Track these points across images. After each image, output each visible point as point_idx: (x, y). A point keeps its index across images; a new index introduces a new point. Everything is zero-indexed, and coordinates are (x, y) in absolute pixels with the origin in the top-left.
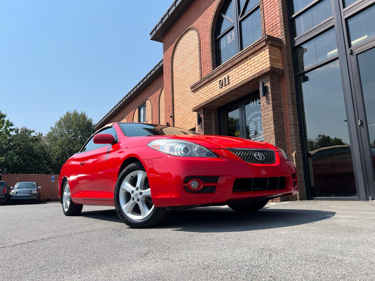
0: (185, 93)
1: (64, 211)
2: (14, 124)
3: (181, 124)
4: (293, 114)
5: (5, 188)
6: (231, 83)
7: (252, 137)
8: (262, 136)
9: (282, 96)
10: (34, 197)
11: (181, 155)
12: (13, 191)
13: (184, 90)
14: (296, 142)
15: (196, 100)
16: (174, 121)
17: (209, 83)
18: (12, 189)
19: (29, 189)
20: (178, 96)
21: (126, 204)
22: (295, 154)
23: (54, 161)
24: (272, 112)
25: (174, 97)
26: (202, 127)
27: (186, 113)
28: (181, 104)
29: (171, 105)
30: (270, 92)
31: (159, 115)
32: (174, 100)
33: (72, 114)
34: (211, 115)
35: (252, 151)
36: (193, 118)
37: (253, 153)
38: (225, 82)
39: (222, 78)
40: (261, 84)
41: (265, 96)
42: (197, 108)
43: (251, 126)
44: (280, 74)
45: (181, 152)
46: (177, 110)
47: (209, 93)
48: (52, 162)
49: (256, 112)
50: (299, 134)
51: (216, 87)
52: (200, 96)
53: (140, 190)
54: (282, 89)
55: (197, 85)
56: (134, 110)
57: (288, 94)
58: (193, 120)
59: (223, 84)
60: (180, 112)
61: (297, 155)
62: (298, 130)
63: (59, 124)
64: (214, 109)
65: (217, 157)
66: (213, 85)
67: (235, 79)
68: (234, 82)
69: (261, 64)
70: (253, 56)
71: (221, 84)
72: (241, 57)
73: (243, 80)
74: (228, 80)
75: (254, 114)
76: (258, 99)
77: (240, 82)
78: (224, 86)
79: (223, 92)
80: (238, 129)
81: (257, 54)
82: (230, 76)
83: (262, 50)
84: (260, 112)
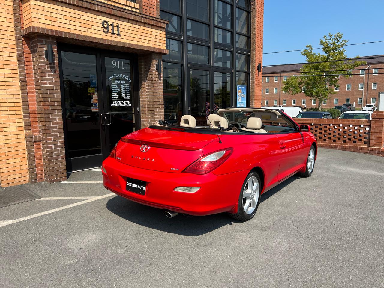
7: (114, 101)
24: (163, 89)
26: (52, 67)
47: (79, 24)
49: (121, 76)
51: (94, 24)
59: (109, 29)
66: (90, 19)
67: (128, 34)
68: (127, 38)
69: (158, 40)
70: (151, 26)
71: (106, 26)
72: (140, 18)
73: (139, 44)
74: (118, 31)
75: (118, 76)
76: (123, 62)
77: (138, 45)
78: (111, 33)
79: (111, 40)
80: (94, 86)
81: (155, 29)
82: (120, 26)
83: (160, 29)
84: (125, 77)
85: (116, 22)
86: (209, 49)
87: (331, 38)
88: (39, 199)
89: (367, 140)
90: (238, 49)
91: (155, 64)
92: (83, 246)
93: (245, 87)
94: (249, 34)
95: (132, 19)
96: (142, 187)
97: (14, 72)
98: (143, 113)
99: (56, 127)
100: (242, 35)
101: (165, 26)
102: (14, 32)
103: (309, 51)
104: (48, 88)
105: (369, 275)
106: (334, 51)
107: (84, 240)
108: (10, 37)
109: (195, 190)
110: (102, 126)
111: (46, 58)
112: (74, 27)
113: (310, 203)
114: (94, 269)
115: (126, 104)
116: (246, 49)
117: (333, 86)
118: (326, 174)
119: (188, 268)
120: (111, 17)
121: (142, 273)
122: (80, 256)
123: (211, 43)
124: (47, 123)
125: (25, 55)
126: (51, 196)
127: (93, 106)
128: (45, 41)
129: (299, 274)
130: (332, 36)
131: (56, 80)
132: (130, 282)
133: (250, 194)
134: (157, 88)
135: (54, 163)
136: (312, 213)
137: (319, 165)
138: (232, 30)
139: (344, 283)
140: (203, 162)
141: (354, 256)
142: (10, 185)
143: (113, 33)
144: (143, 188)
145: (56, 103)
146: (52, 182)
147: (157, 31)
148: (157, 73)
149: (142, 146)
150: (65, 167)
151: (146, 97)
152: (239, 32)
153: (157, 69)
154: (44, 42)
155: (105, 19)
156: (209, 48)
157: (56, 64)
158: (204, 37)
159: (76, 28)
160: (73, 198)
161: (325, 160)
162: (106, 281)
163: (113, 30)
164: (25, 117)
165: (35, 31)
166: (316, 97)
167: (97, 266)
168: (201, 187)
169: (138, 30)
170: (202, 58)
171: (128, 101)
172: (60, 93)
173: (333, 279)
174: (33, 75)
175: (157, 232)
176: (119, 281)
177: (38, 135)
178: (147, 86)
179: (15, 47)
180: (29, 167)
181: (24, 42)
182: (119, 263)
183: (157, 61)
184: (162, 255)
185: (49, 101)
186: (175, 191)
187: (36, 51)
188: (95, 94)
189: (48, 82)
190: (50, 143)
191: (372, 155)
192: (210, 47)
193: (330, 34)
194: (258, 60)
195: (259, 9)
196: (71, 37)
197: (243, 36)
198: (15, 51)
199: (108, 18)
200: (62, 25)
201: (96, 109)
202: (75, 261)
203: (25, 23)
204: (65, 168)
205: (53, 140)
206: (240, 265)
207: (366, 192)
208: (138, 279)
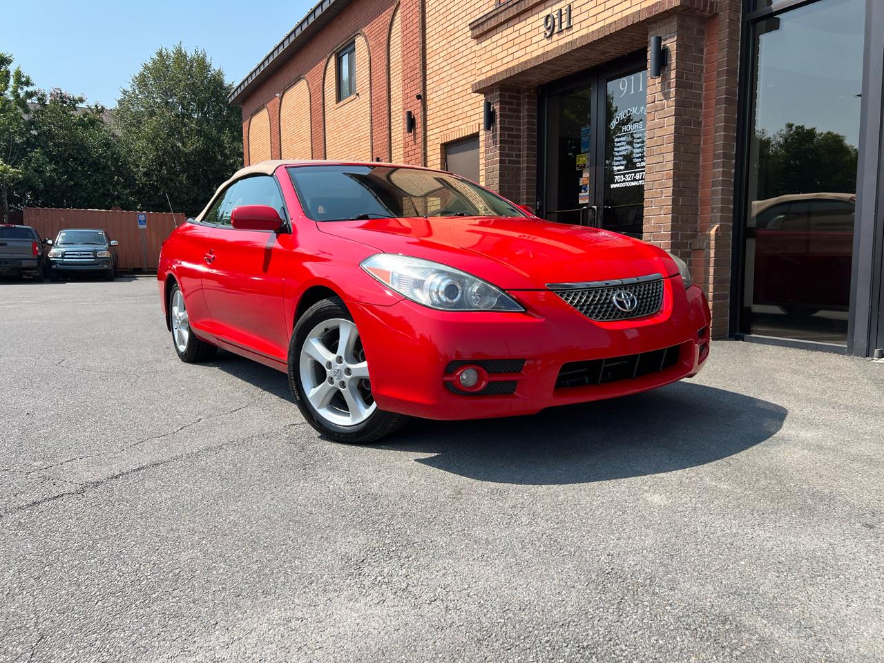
0: (457, 35)
1: (178, 350)
2: (32, 80)
3: (443, 118)
4: (726, 128)
5: (35, 245)
6: (576, 28)
7: (617, 175)
8: (641, 173)
9: (703, 76)
10: (105, 266)
11: (438, 301)
12: (53, 251)
13: (452, 27)
14: (723, 201)
15: (483, 64)
16: (425, 109)
17: (517, 20)
18: (52, 245)
19: (91, 248)
20: (438, 41)
21: (314, 387)
22: (717, 230)
23: (140, 178)
24: (673, 119)
25: (428, 41)
26: (494, 137)
27: (457, 91)
28: (445, 63)
29: (418, 65)
30: (674, 65)
31: (389, 79)
32: (428, 52)
33: (172, 54)
34: (518, 104)
35: (609, 288)
36: (474, 106)
37: (611, 293)
38: (561, 23)
39: (552, 10)
40: (652, 40)
41: (659, 75)
42: (485, 85)
43: (618, 144)
44: (707, 13)
45: (440, 294)
46: (435, 79)
47: (516, 48)
48: (136, 180)
49: (635, 110)
50: (733, 180)
51: (535, 32)
52: (494, 52)
53: (345, 364)
54: (705, 57)
55: (486, 21)
56: (325, 60)
57: (719, 74)
58: (473, 112)
59: (554, 26)
60: (442, 86)
61: (720, 234)
62: (733, 171)
63: (142, 81)
64: (529, 89)
65: (523, 310)
67: (585, 16)
68: (583, 24)
71: (549, 25)
74: (569, 19)
75: (629, 113)
77: (600, 29)
80: (586, 150)
82: (573, 6)
84: (643, 111)
85: (566, 3)
127: (581, 192)
143: (560, 32)
155: (549, 11)
201: (585, 197)
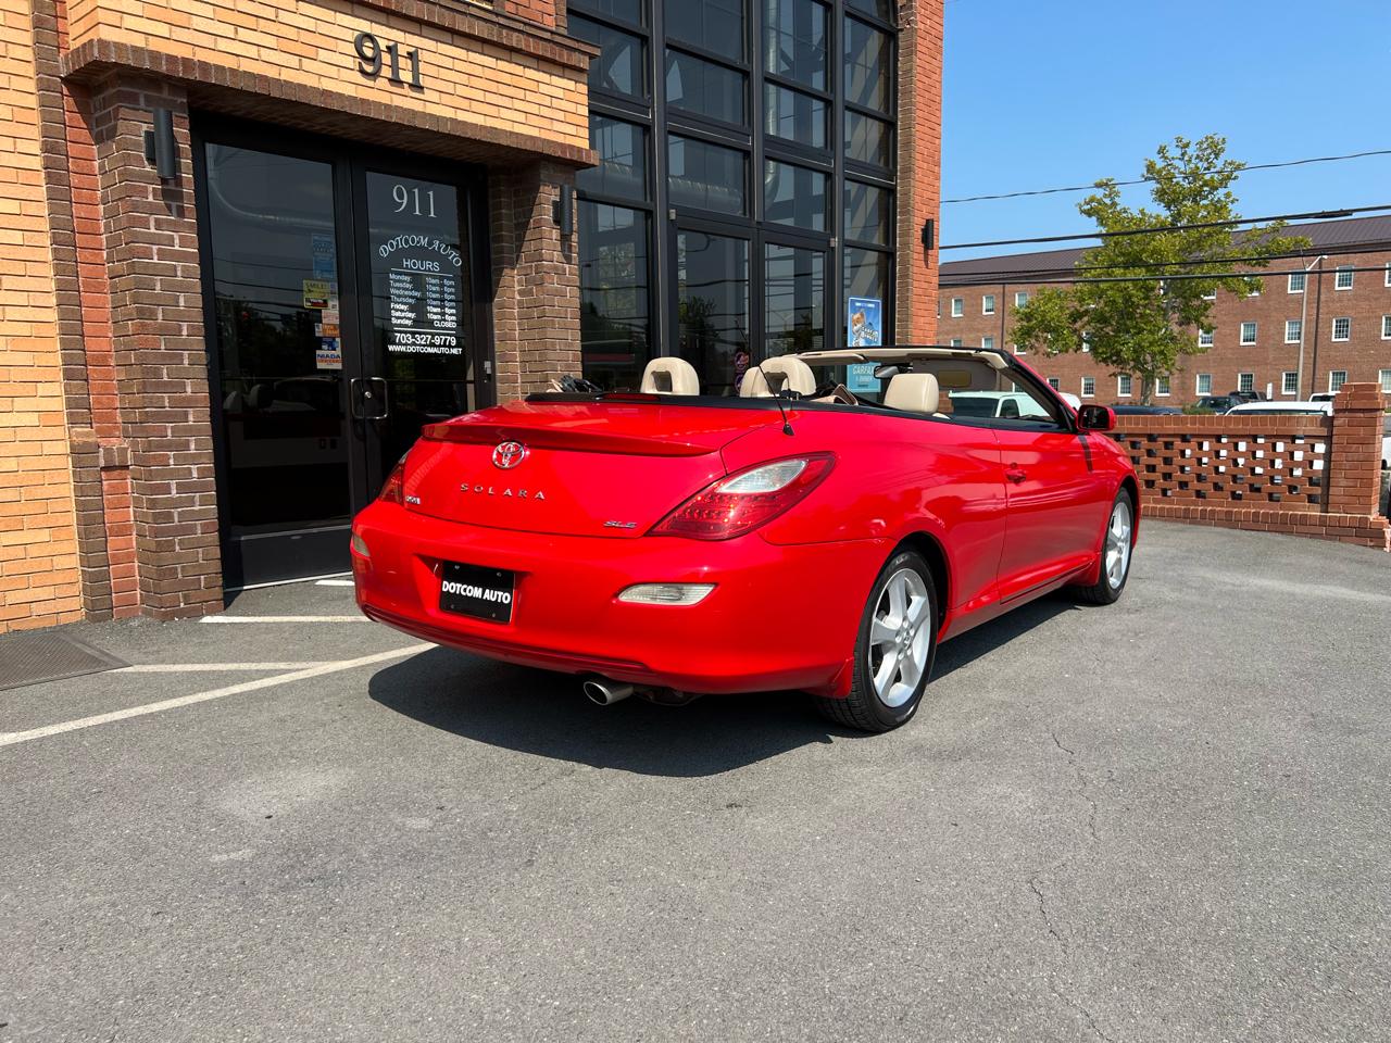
26: (169, 195)
43: (397, 285)
47: (269, 40)
51: (329, 43)
59: (380, 62)
66: (310, 24)
67: (449, 88)
68: (446, 99)
69: (561, 116)
70: (534, 63)
71: (369, 53)
72: (496, 28)
73: (490, 123)
74: (415, 72)
75: (413, 241)
76: (431, 193)
77: (486, 127)
78: (390, 80)
79: (386, 105)
80: (326, 275)
81: (551, 74)
82: (423, 56)
83: (568, 72)
84: (440, 248)
85: (407, 41)
86: (747, 162)
87: (1183, 155)
88: (119, 670)
89: (1318, 491)
90: (849, 163)
91: (548, 200)
92: (278, 808)
93: (875, 304)
94: (891, 113)
95: (467, 31)
96: (500, 593)
97: (32, 209)
98: (505, 380)
99: (186, 414)
100: (866, 115)
101: (584, 63)
102: (34, 62)
103: (1108, 201)
104: (155, 271)
105: (1339, 893)
106: (1195, 201)
107: (284, 790)
108: (17, 83)
109: (697, 594)
110: (355, 421)
111: (148, 159)
112: (252, 52)
113: (1117, 681)
114: (319, 878)
115: (445, 346)
116: (881, 165)
117: (1194, 325)
118: (1172, 596)
119: (668, 873)
120: (388, 20)
121: (497, 890)
122: (268, 837)
123: (753, 139)
124: (152, 398)
125: (73, 149)
126: (163, 662)
127: (321, 349)
128: (146, 96)
129: (1080, 889)
130: (1187, 145)
131: (183, 241)
132: (452, 916)
133: (898, 633)
134: (556, 290)
135: (177, 548)
136: (1125, 710)
137: (1146, 569)
138: (829, 96)
139: (1248, 918)
140: (725, 495)
141: (1281, 836)
142: (14, 626)
143: (395, 81)
144: (505, 597)
145: (185, 326)
146: (167, 617)
147: (556, 80)
148: (555, 234)
149: (499, 448)
150: (219, 563)
151: (516, 322)
152: (856, 101)
153: (557, 221)
154: (142, 100)
155: (365, 26)
156: (747, 154)
157: (184, 180)
158: (728, 116)
159: (259, 55)
160: (244, 666)
161: (1170, 555)
162: (361, 914)
163: (395, 67)
164: (69, 376)
165: (108, 56)
166: (1132, 364)
167: (330, 867)
168: (716, 584)
169: (489, 73)
170: (722, 196)
171: (450, 335)
172: (200, 291)
173: (1207, 905)
174: (102, 223)
175: (553, 765)
176: (412, 912)
177: (116, 443)
178: (519, 282)
179: (35, 117)
180: (85, 561)
181: (69, 102)
182: (411, 860)
183: (558, 191)
184: (572, 833)
185: (160, 317)
186: (618, 601)
187: (111, 134)
188: (330, 303)
189: (155, 248)
190: (161, 474)
191: (1337, 543)
192: (749, 152)
193: (1179, 140)
194: (924, 208)
195: (928, 22)
196: (241, 85)
197: (870, 121)
198: (35, 133)
199: (376, 23)
200: (207, 41)
201: (333, 359)
202: (247, 853)
203: (74, 31)
204: (216, 566)
205: (171, 462)
206: (862, 862)
207: (1318, 649)
208: (481, 907)
